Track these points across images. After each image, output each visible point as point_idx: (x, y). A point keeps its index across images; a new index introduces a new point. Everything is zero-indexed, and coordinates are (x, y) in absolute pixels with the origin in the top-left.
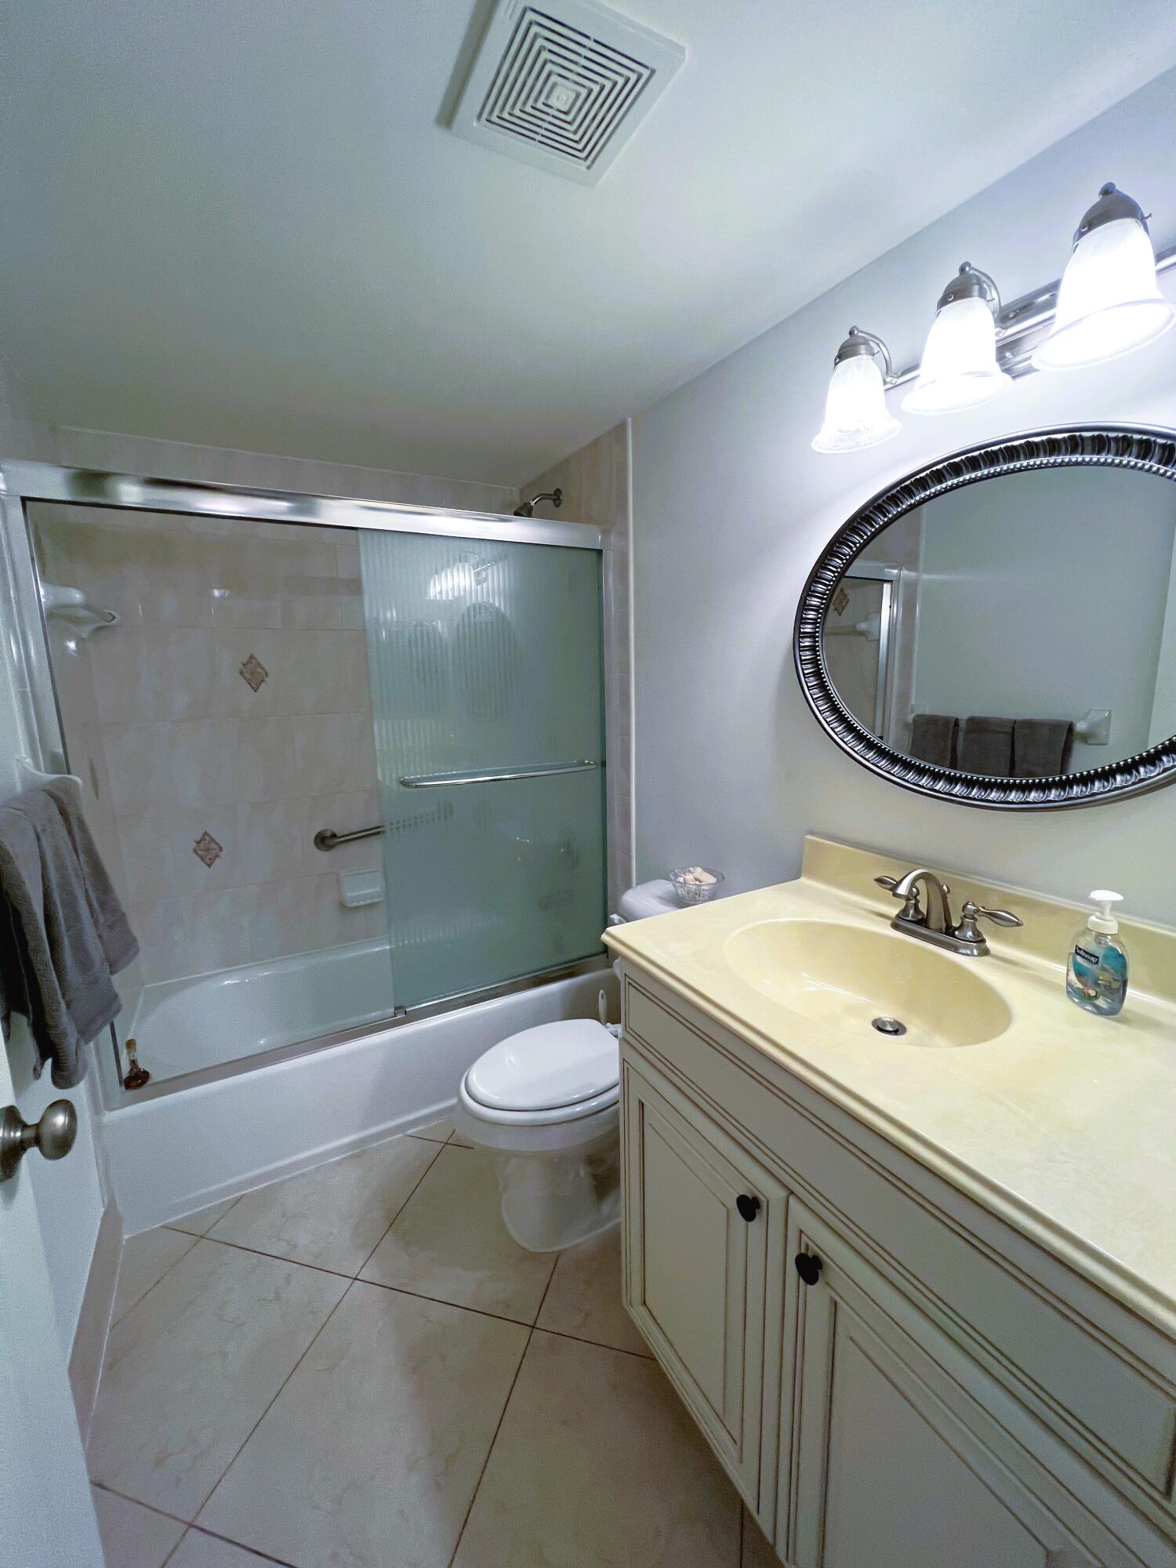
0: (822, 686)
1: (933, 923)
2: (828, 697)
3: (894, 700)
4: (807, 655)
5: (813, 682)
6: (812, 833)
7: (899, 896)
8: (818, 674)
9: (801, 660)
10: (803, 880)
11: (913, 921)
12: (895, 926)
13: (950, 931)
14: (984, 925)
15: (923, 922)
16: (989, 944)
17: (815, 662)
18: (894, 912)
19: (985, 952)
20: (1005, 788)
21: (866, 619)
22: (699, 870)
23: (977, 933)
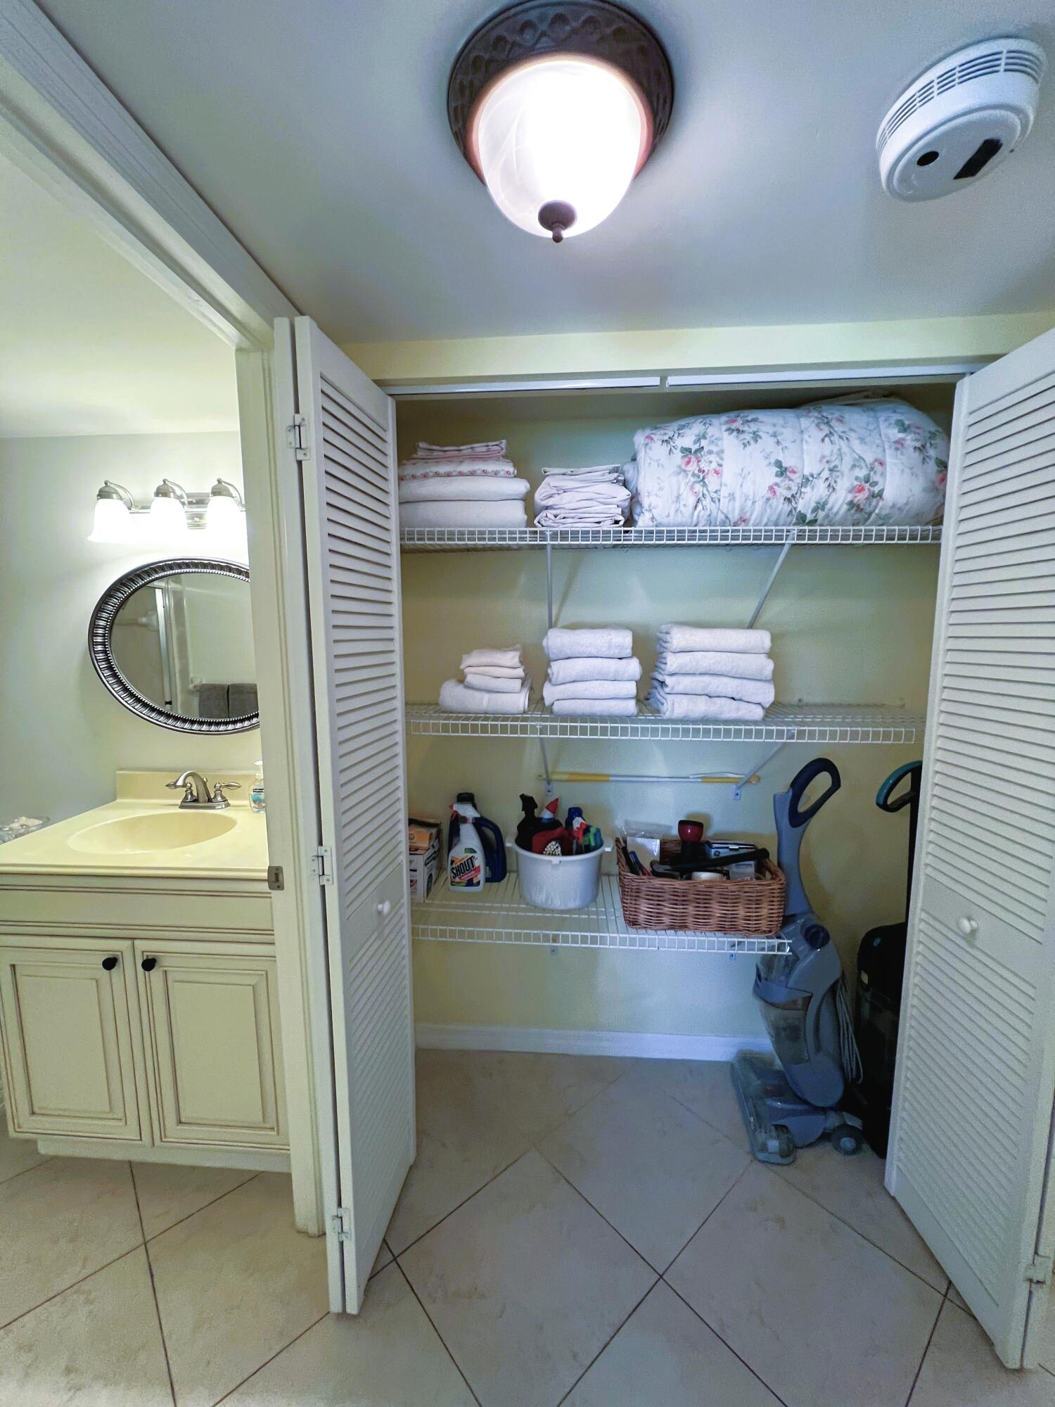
0: (115, 675)
1: (201, 800)
2: (120, 682)
3: (177, 675)
4: (101, 656)
5: (107, 673)
6: (121, 769)
7: (179, 786)
8: (110, 668)
9: (97, 660)
10: (118, 801)
11: (192, 801)
12: (182, 807)
13: (210, 800)
14: (225, 792)
15: (196, 801)
16: (230, 802)
17: (107, 660)
18: (179, 802)
19: (228, 805)
20: (226, 723)
21: (146, 615)
22: (24, 818)
23: (223, 797)
